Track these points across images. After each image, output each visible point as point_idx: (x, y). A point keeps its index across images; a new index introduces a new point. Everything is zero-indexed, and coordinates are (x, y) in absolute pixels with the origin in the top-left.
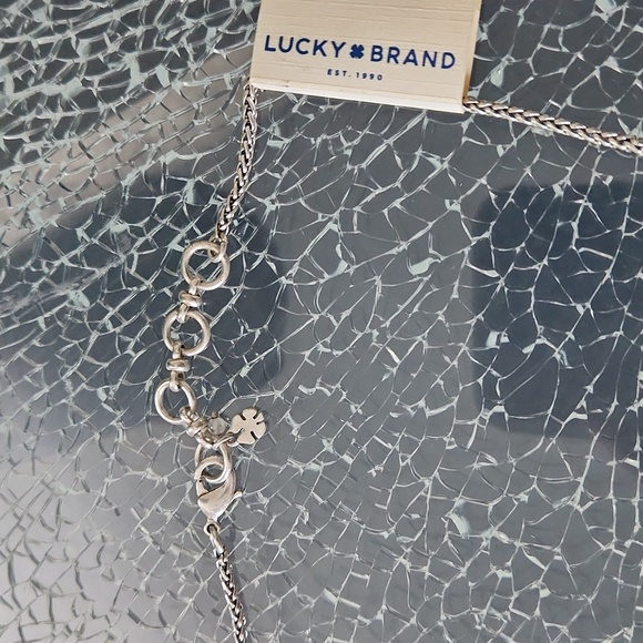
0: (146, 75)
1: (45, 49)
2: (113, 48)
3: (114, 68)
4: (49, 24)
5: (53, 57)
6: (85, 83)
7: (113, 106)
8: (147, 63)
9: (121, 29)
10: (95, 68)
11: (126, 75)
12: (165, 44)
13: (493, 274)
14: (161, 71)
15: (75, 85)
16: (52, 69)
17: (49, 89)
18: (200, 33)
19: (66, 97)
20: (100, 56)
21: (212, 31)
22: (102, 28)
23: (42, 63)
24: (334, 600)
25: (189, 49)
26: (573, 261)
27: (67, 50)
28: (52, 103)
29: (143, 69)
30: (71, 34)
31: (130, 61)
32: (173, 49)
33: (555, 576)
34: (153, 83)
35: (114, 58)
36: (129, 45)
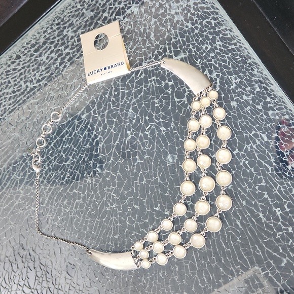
0: (25, 85)
1: (5, 82)
2: (18, 80)
3: (19, 84)
4: (5, 77)
5: (7, 84)
6: (14, 88)
7: (20, 92)
8: (25, 82)
9: (19, 76)
10: (15, 85)
11: (21, 86)
12: (29, 78)
13: (97, 116)
14: (28, 84)
15: (12, 89)
16: (7, 86)
17: (6, 91)
18: (35, 75)
19: (10, 92)
20: (16, 82)
21: (37, 74)
22: (16, 77)
23: (5, 86)
24: (76, 192)
25: (33, 79)
26: (112, 111)
27: (9, 82)
28: (7, 94)
29: (25, 83)
30: (10, 79)
31: (22, 82)
32: (30, 79)
33: (119, 178)
34: (27, 87)
35: (19, 82)
36: (21, 79)
